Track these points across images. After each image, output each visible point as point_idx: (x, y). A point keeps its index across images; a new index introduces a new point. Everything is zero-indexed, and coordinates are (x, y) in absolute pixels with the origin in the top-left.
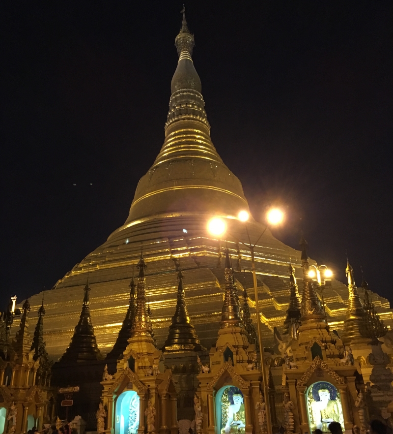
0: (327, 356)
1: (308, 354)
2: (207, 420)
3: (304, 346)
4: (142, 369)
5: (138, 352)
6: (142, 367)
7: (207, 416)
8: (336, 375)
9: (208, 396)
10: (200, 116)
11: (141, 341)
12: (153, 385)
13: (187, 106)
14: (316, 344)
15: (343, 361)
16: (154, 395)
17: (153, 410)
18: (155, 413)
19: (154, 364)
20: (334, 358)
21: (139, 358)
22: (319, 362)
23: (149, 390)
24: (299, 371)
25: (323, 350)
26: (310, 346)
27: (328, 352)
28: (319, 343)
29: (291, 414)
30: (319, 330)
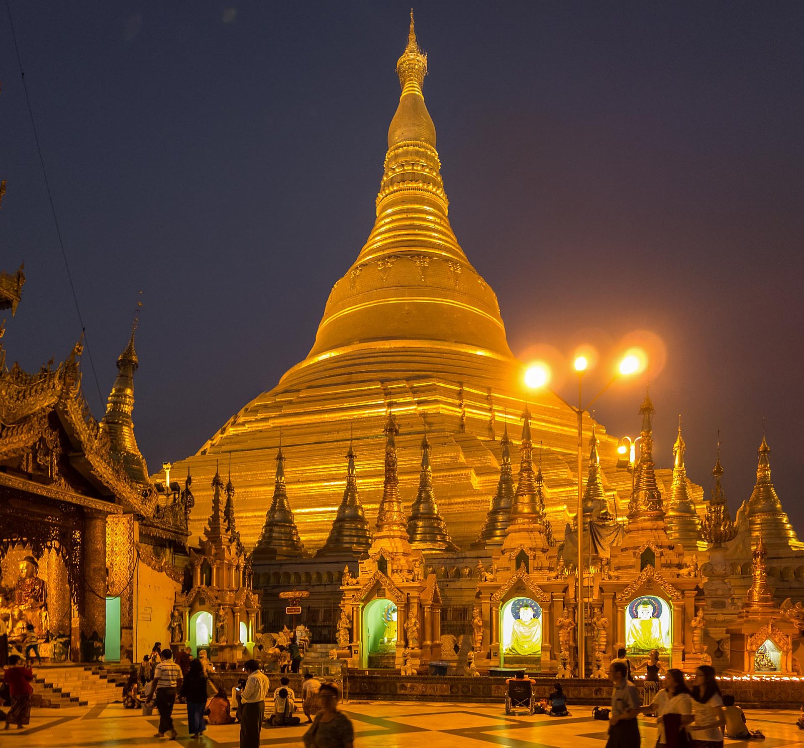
0: (662, 564)
1: (636, 561)
2: (489, 636)
3: (631, 552)
4: (398, 572)
5: (391, 551)
6: (397, 570)
7: (488, 632)
8: (672, 589)
9: (491, 609)
10: (434, 185)
11: (393, 537)
12: (414, 594)
13: (413, 169)
14: (648, 550)
15: (684, 571)
17: (415, 622)
18: (418, 626)
20: (670, 567)
21: (393, 559)
22: (651, 572)
23: (408, 599)
24: (620, 581)
25: (657, 557)
26: (640, 552)
27: (663, 560)
28: (654, 548)
29: (603, 632)
30: (654, 531)
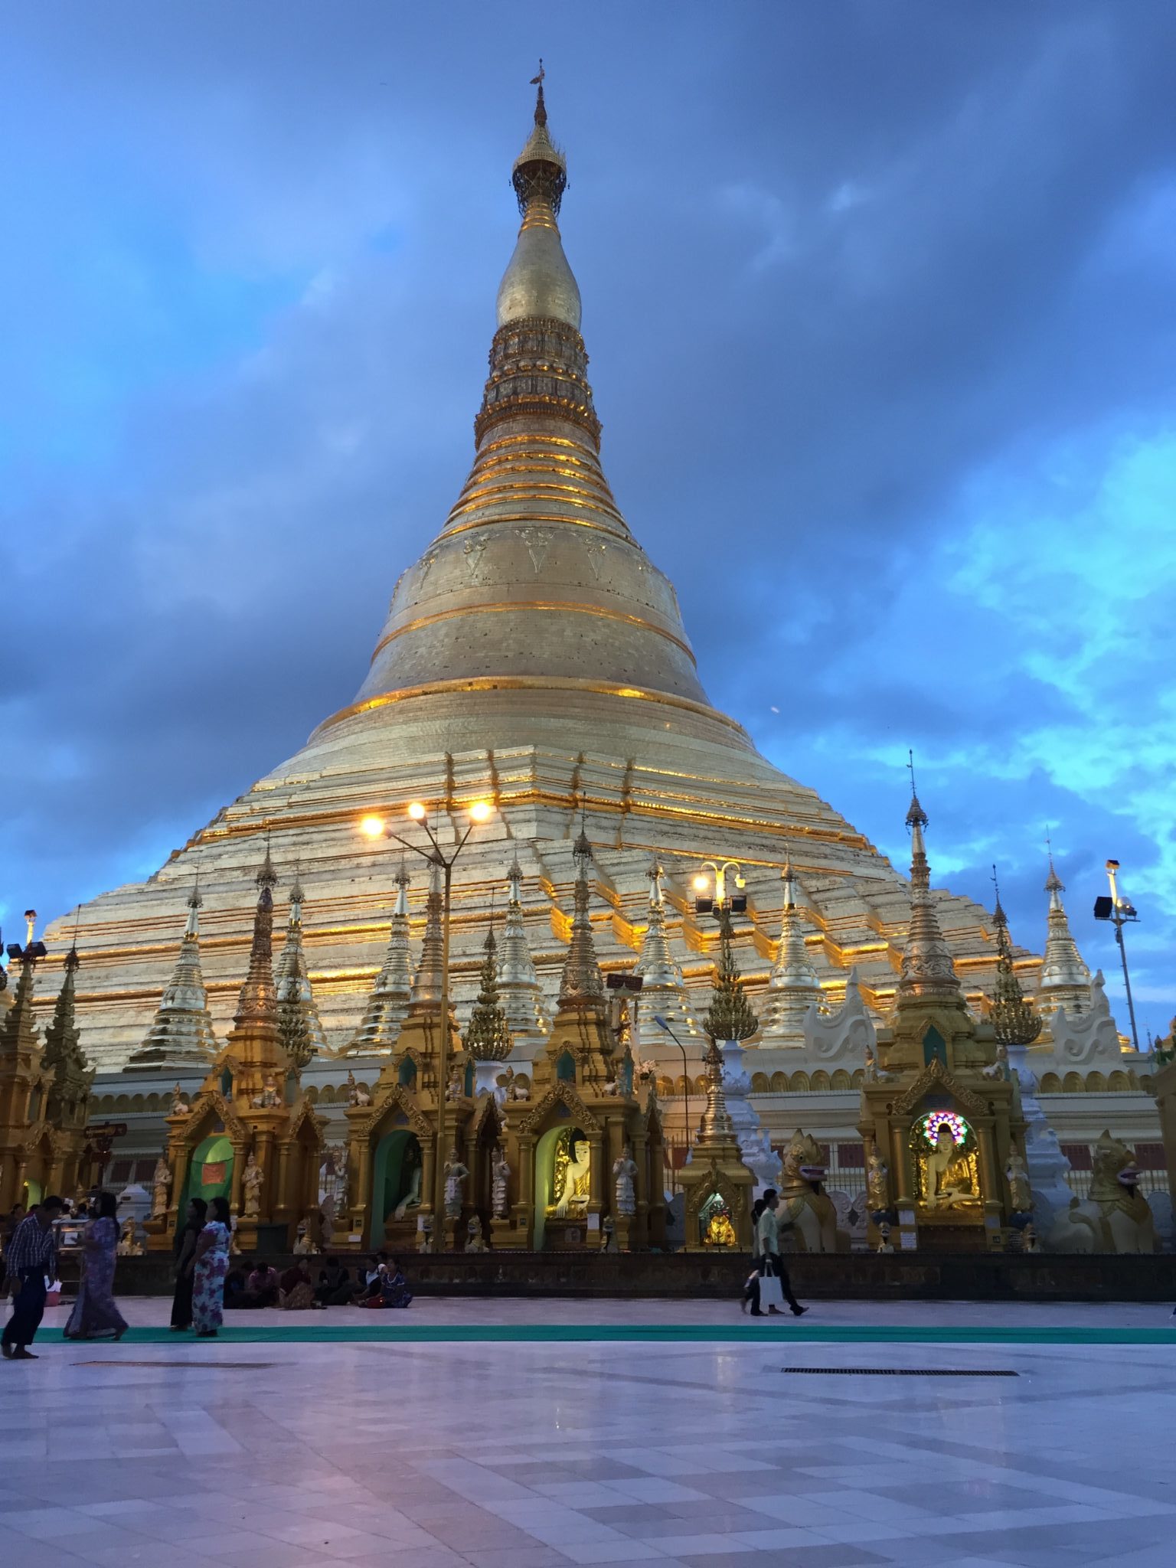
4: (248, 1094)
5: (243, 1060)
11: (252, 1038)
12: (263, 1127)
13: (535, 369)
16: (264, 1145)
17: (257, 1173)
18: (261, 1179)
19: (267, 1085)
23: (254, 1135)
